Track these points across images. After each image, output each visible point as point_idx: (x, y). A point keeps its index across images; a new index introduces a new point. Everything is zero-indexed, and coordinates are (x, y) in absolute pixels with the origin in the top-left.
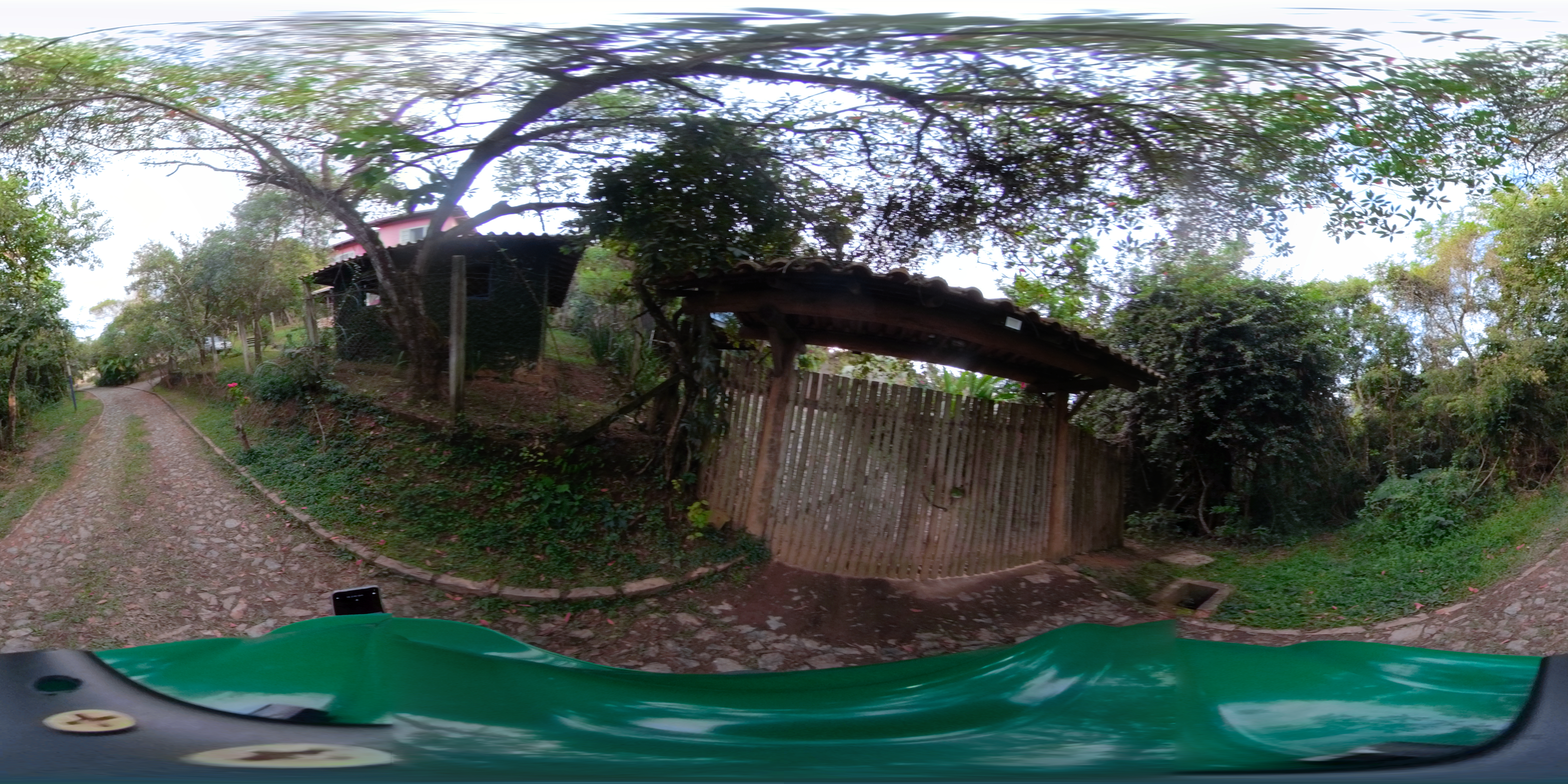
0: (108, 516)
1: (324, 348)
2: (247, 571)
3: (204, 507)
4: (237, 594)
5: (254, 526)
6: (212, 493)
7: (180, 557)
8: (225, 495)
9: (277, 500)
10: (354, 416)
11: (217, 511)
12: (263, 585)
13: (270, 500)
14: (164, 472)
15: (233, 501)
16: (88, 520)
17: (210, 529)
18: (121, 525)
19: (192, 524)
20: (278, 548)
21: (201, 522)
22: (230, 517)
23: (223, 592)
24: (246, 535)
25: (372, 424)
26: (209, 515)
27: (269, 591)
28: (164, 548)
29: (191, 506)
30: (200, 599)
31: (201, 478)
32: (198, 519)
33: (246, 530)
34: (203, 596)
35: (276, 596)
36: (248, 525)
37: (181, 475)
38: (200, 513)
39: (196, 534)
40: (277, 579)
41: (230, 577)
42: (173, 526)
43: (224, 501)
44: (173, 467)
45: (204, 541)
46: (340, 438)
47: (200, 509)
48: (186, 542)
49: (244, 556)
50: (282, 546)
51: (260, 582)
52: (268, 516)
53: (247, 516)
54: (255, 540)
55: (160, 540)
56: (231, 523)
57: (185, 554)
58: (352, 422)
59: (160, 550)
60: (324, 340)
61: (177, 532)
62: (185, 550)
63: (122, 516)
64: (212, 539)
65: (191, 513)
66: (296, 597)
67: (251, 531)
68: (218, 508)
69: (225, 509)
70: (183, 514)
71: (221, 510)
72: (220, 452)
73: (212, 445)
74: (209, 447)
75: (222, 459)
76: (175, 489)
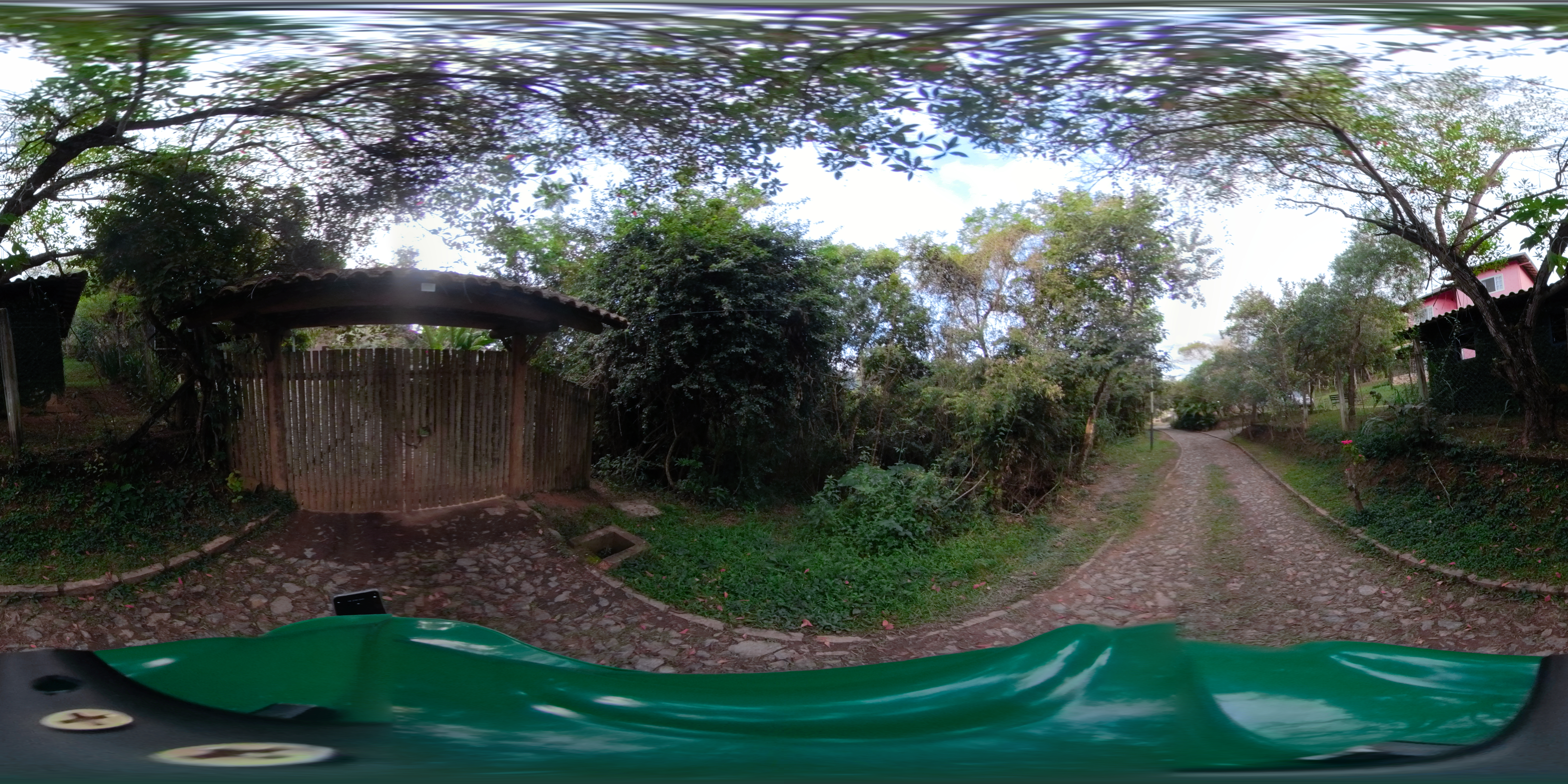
3: (1323, 574)
6: (1328, 558)
7: (1314, 634)
9: (1414, 560)
11: (1342, 578)
13: (1405, 562)
14: (1259, 532)
15: (1357, 566)
21: (1325, 592)
22: (1362, 583)
24: (1392, 602)
26: (1334, 583)
28: (1288, 624)
29: (1305, 573)
31: (1307, 542)
32: (1319, 588)
33: (1390, 596)
36: (1390, 591)
37: (1281, 537)
38: (1320, 581)
42: (1289, 597)
43: (1346, 566)
44: (1268, 527)
47: (1318, 577)
53: (1385, 581)
56: (1367, 590)
59: (1284, 627)
64: (1349, 611)
65: (1308, 581)
69: (1351, 575)
72: (1324, 512)
73: (1313, 505)
74: (1308, 506)
75: (1328, 521)
76: (1277, 553)
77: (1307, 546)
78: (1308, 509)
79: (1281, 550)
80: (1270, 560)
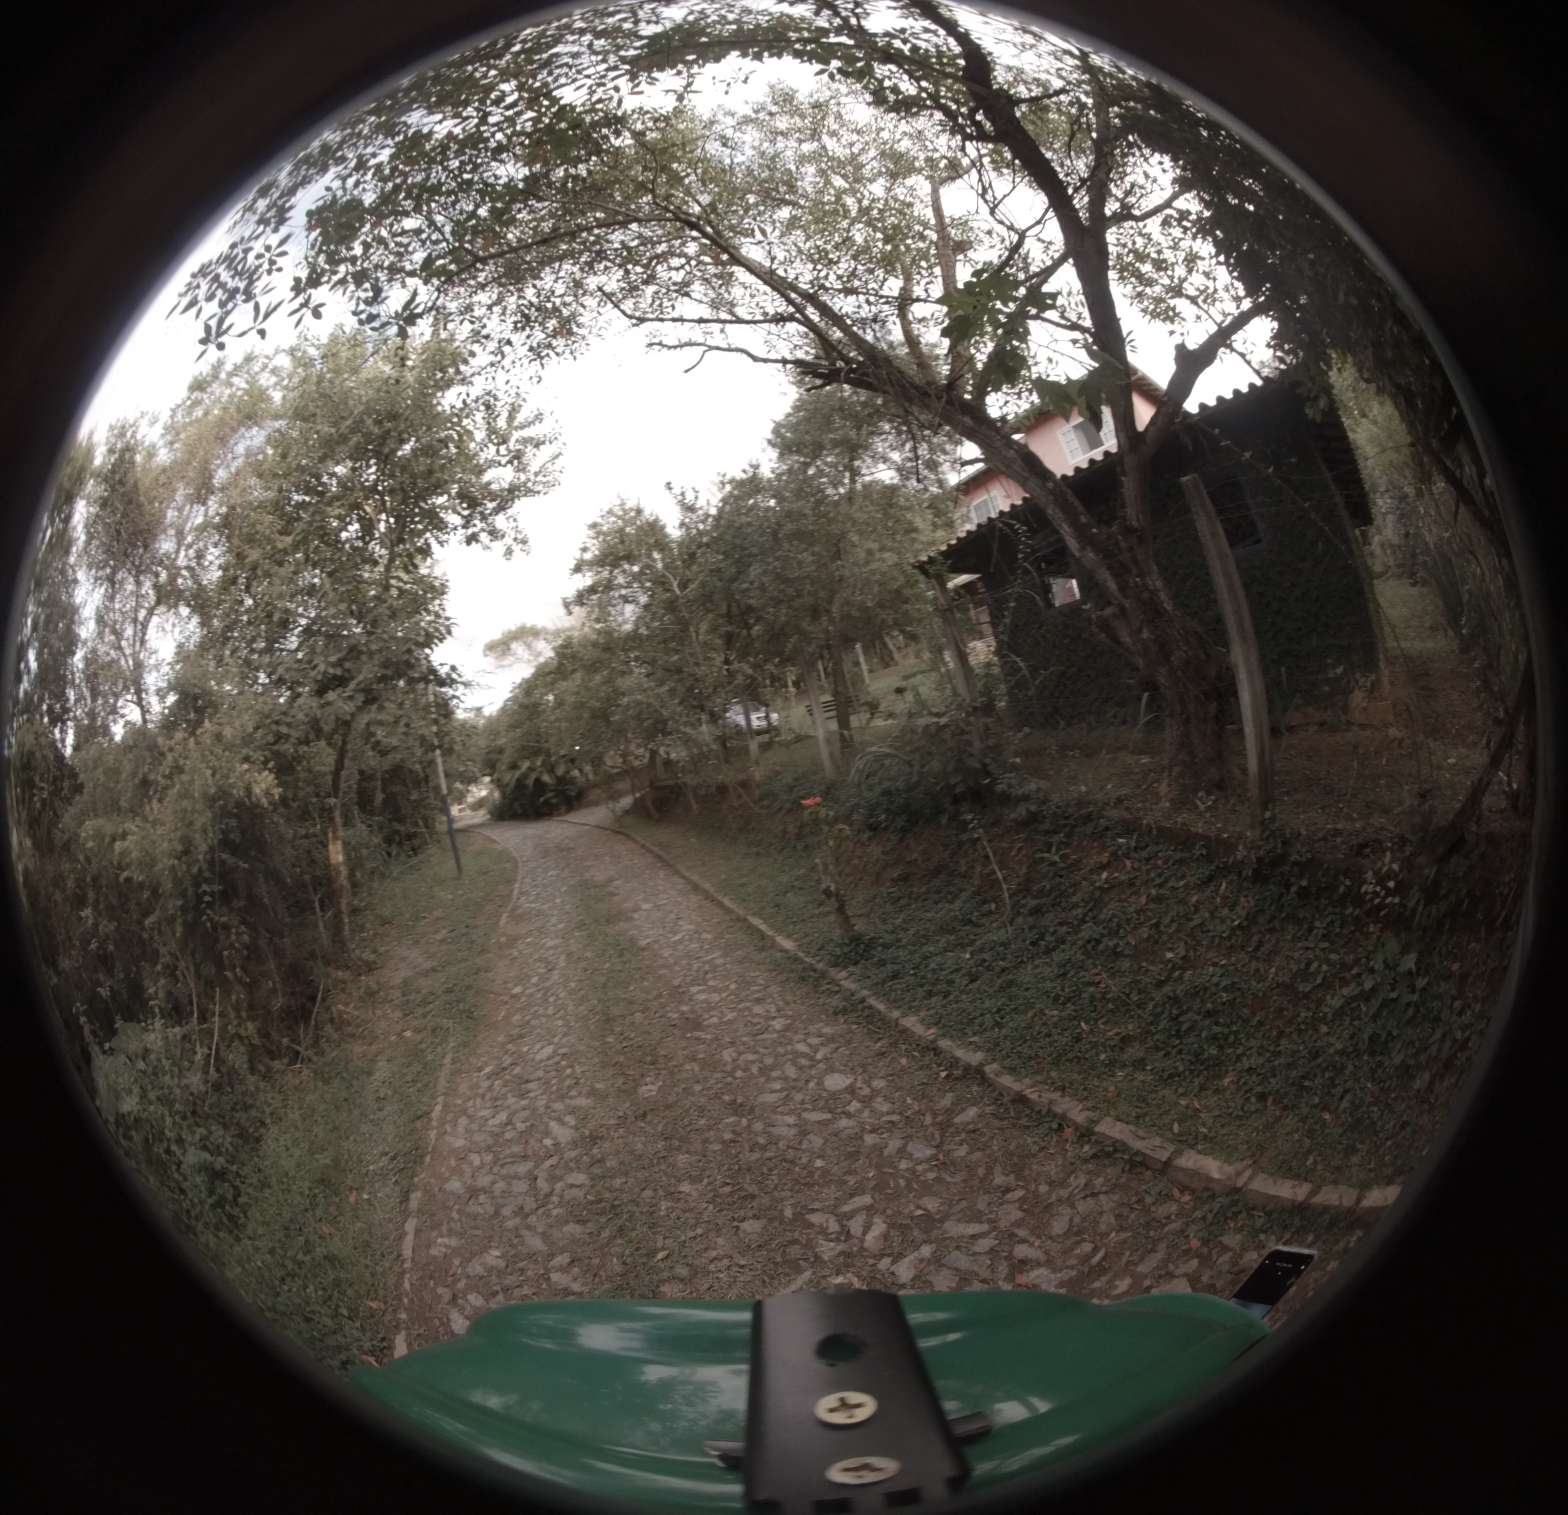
0: (592, 1093)
1: (988, 708)
2: (878, 1167)
3: (778, 1055)
4: (869, 1210)
5: (879, 1084)
6: (789, 1028)
7: (755, 1156)
8: (813, 1029)
9: (919, 1029)
10: (1067, 845)
11: (804, 1062)
12: (909, 1187)
13: (905, 1031)
14: (678, 994)
15: (831, 1039)
16: (558, 1106)
18: (625, 1107)
20: (928, 1120)
21: (777, 1086)
22: (831, 1070)
23: (846, 1208)
24: (867, 1101)
25: (1105, 858)
26: (791, 1071)
27: (920, 1198)
28: (723, 1142)
29: (750, 1057)
30: (811, 1225)
31: (758, 1001)
32: (769, 1080)
33: (866, 1091)
34: (815, 1218)
35: (932, 1204)
36: (868, 1083)
37: (715, 997)
38: (772, 1068)
39: (773, 1109)
40: (931, 1176)
41: (852, 1180)
42: (726, 1098)
43: (814, 1041)
44: (694, 982)
45: (790, 1120)
46: (1041, 893)
47: (769, 1061)
48: (758, 1126)
49: (869, 1139)
50: (935, 1115)
51: (902, 1183)
52: (904, 1061)
53: (864, 1066)
54: (885, 1108)
55: (710, 1128)
56: (836, 1082)
58: (1064, 857)
59: (717, 1147)
60: (987, 691)
61: (738, 1109)
62: (761, 1140)
63: (619, 1090)
64: (806, 1115)
65: (754, 1069)
66: (964, 1204)
67: (875, 1093)
68: (804, 1055)
69: (819, 1056)
70: (739, 1074)
71: (812, 1059)
72: (788, 945)
73: (770, 933)
74: (763, 936)
75: (796, 959)
76: (709, 1026)
77: (757, 1009)
78: (763, 942)
79: (715, 1020)
80: (698, 1039)
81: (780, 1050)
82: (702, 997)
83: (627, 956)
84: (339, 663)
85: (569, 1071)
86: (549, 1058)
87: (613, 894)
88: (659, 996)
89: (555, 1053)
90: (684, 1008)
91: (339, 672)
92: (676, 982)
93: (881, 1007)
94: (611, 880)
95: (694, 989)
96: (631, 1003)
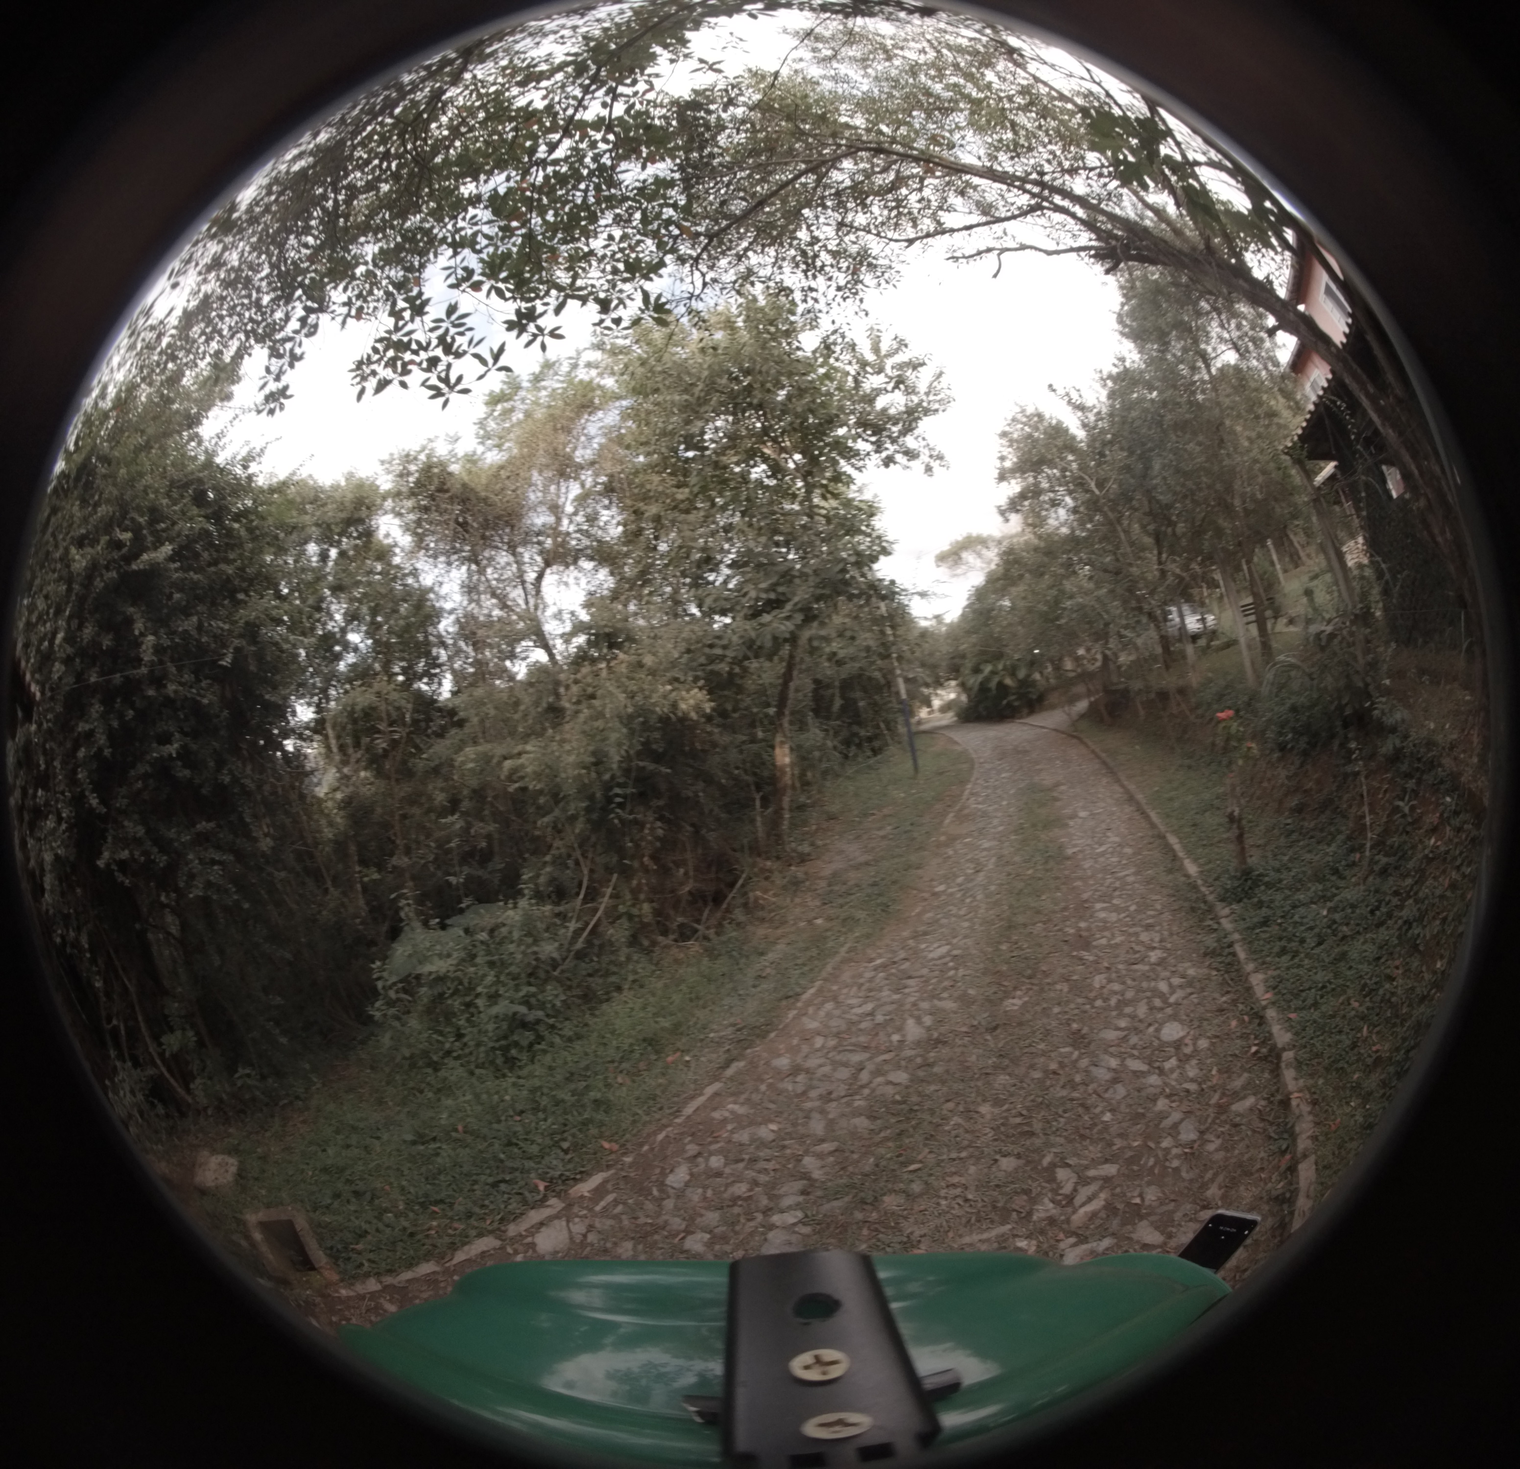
3: (1140, 990)
5: (1203, 1044)
6: (1161, 962)
8: (1181, 967)
9: (1260, 991)
11: (1157, 1002)
13: (1248, 990)
14: (1083, 909)
15: (1190, 983)
16: (925, 1005)
17: (1134, 1040)
19: (1107, 1025)
20: (1215, 1098)
22: (1174, 1017)
28: (1045, 1071)
29: (1116, 987)
31: (1147, 928)
32: (1120, 1015)
36: (1195, 1040)
37: (1113, 917)
38: (1129, 1003)
39: (1107, 1047)
43: (1176, 981)
45: (1114, 1063)
47: (1130, 994)
48: (1084, 1063)
52: (1233, 1024)
56: (1171, 1032)
57: (1074, 1087)
61: (1078, 1040)
62: (1078, 1078)
65: (1114, 1001)
68: (1161, 995)
69: (1173, 998)
70: (1100, 1003)
71: (1167, 999)
72: (1192, 870)
73: (1181, 854)
74: (1174, 858)
75: (1194, 887)
76: (1096, 947)
77: (1143, 937)
78: (1172, 864)
79: (1104, 941)
80: (1081, 959)
81: (1145, 985)
82: (1102, 915)
83: (1052, 863)
84: (772, 588)
85: (952, 973)
86: (940, 958)
87: (1056, 799)
88: (1065, 909)
89: (948, 954)
90: (1083, 925)
91: (772, 596)
92: (1085, 896)
93: (1242, 955)
94: (1057, 785)
95: (1098, 906)
96: (1038, 912)
